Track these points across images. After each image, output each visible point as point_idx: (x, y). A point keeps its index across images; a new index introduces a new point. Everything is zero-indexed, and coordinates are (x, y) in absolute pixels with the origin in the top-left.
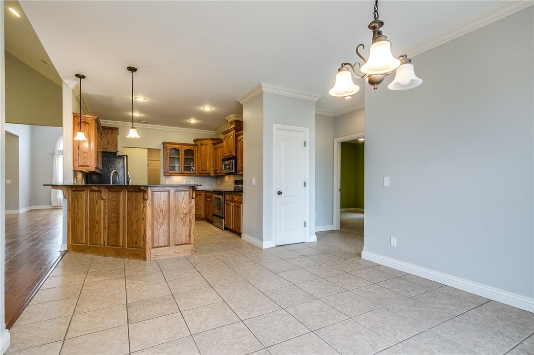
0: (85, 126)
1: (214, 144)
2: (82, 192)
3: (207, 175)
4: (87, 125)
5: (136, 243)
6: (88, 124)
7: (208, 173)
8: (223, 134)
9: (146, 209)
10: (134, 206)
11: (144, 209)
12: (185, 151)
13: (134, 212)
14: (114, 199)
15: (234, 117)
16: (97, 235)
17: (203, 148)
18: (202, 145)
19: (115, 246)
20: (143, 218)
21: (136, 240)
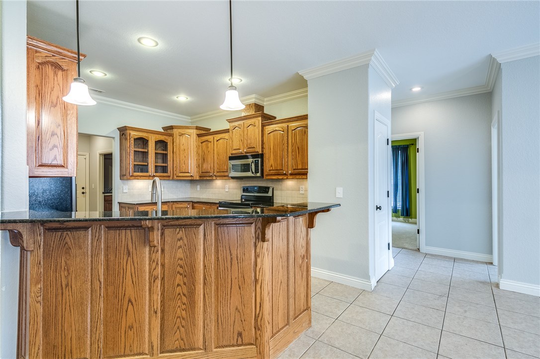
0: (55, 74)
1: (199, 136)
2: (82, 233)
3: (190, 178)
4: (60, 73)
5: (240, 334)
6: (63, 70)
7: (191, 176)
8: (229, 122)
9: (262, 261)
10: (234, 256)
11: (259, 260)
12: (157, 142)
13: (235, 267)
14: (180, 243)
15: (256, 98)
16: (131, 333)
17: (183, 140)
18: (181, 135)
19: (184, 350)
20: (256, 281)
21: (238, 328)
